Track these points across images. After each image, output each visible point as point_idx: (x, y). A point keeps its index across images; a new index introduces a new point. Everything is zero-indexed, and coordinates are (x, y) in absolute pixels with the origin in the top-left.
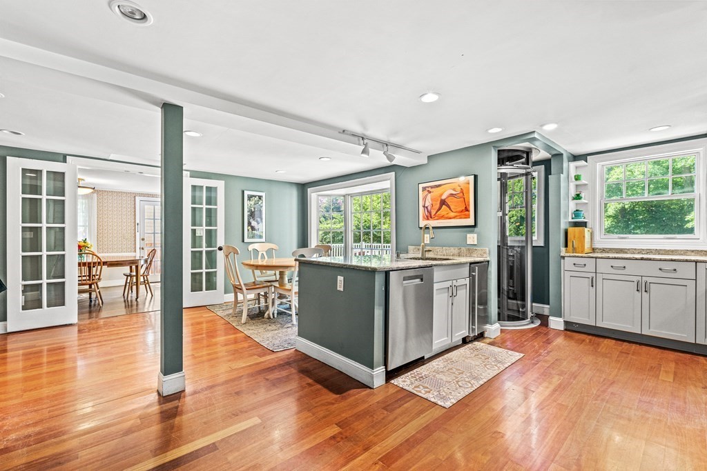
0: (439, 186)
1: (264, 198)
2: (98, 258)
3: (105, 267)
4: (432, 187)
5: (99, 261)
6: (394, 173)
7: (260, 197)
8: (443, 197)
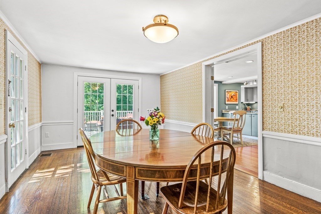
0: (231, 92)
4: (229, 92)
8: (232, 95)
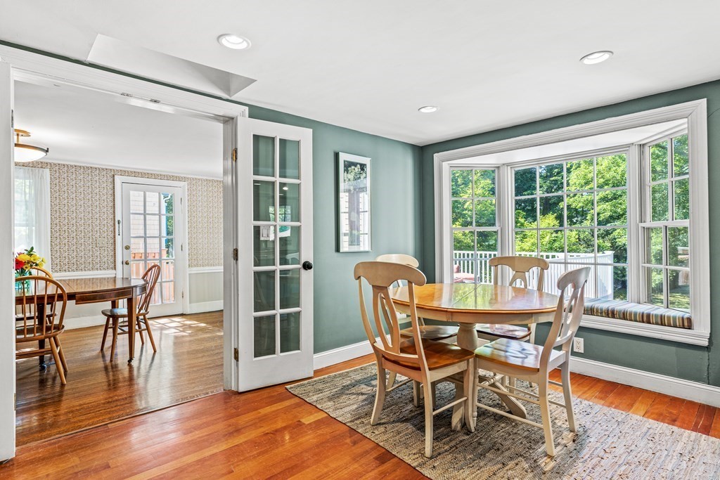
1: (368, 169)
2: (58, 286)
3: (71, 304)
5: (60, 291)
6: (705, 100)
7: (363, 167)
